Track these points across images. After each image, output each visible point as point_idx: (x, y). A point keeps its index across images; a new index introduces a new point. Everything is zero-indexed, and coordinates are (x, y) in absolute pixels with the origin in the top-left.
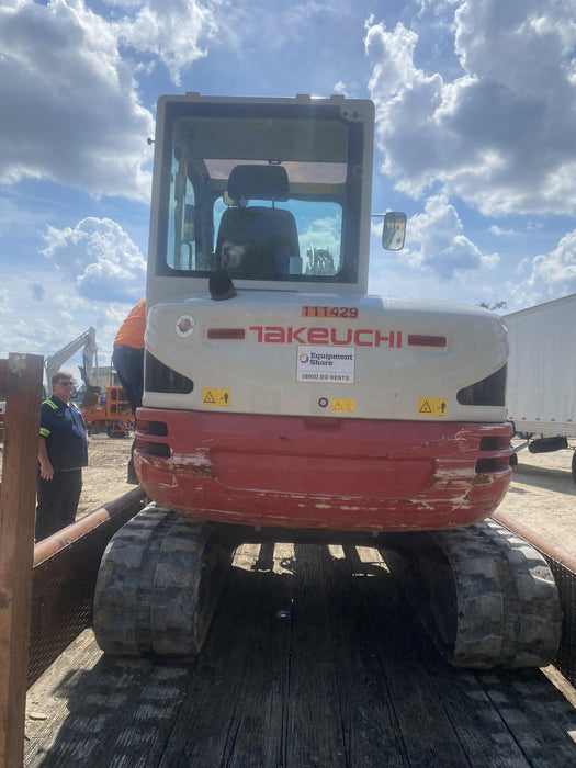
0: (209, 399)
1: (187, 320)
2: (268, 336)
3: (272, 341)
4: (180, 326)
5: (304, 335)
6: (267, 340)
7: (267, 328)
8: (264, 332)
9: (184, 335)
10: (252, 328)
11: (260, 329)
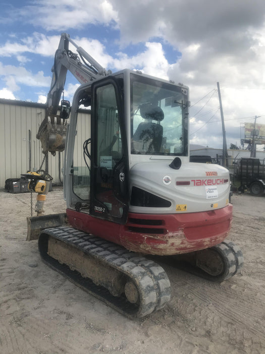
0: (179, 209)
1: (168, 178)
2: (197, 183)
3: (199, 185)
4: (165, 180)
5: (206, 182)
6: (197, 185)
7: (197, 181)
8: (196, 182)
9: (167, 184)
10: (192, 181)
11: (194, 181)
